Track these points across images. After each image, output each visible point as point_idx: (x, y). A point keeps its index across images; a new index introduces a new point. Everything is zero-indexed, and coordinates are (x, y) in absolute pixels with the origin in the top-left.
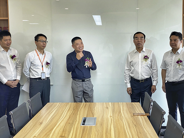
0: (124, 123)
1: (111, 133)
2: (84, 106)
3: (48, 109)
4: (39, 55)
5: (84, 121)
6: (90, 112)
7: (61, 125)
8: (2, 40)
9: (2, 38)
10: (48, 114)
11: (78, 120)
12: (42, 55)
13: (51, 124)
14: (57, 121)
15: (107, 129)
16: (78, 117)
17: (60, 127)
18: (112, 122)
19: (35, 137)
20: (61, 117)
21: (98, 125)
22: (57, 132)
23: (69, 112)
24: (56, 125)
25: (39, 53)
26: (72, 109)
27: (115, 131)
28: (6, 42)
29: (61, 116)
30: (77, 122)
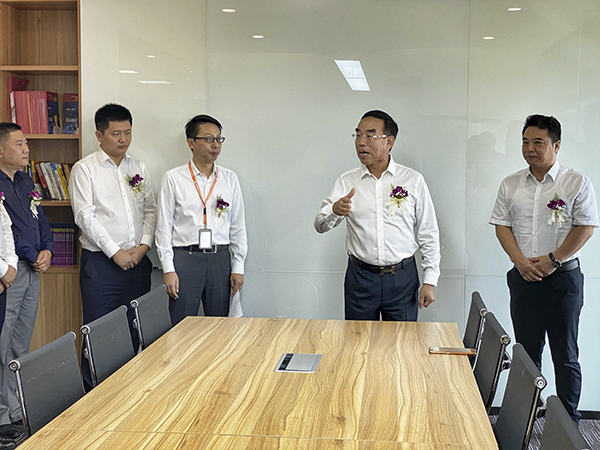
0: (398, 370)
1: (355, 391)
2: (292, 326)
3: (185, 332)
4: (197, 177)
5: (286, 362)
6: (307, 341)
7: (221, 368)
8: (107, 131)
9: (107, 126)
10: (186, 342)
11: (268, 359)
12: (205, 178)
13: (193, 366)
14: (211, 360)
15: (346, 381)
16: (270, 352)
17: (216, 372)
18: (365, 364)
19: (148, 391)
20: (223, 352)
21: (324, 371)
22: (207, 383)
23: (246, 341)
24: (207, 367)
25: (196, 171)
26: (255, 332)
27: (366, 386)
28: (115, 140)
29: (222, 348)
30: (266, 364)
